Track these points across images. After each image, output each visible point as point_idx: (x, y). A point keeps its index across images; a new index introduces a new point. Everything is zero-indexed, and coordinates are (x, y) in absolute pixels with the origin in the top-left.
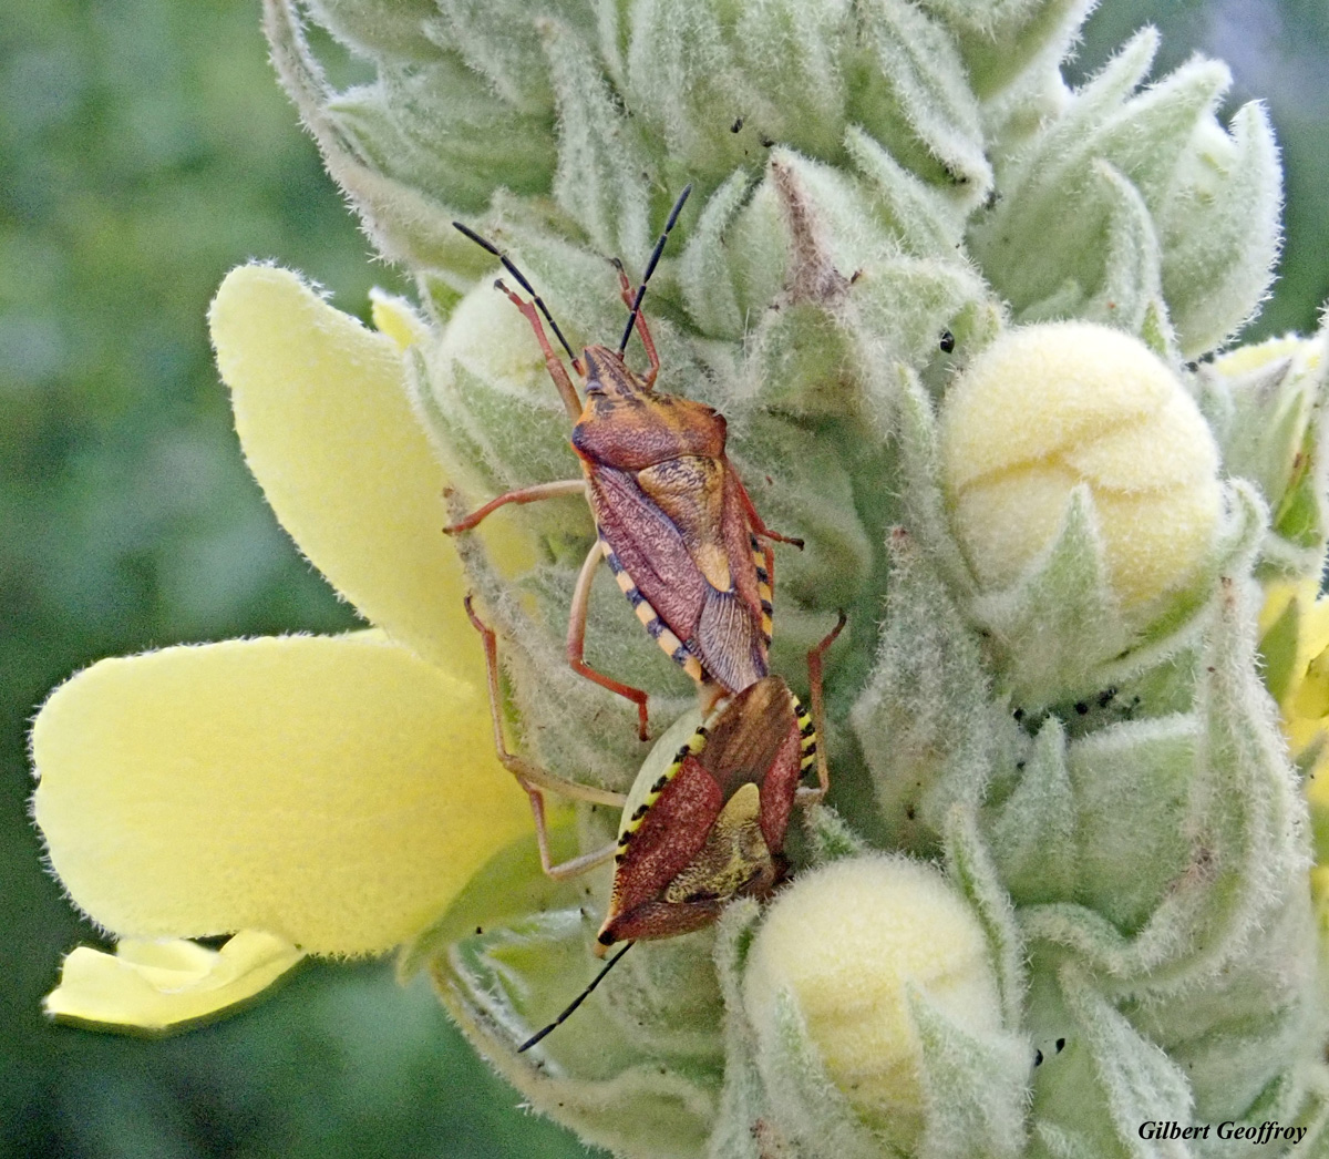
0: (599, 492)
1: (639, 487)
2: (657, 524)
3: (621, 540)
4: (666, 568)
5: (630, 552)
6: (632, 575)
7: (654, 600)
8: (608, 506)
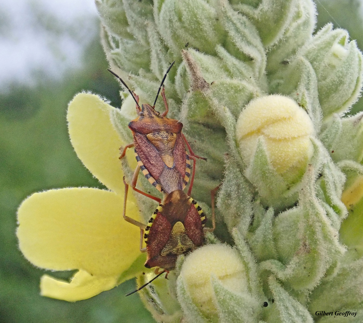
0: (136, 139)
1: (147, 139)
2: (152, 149)
3: (140, 152)
4: (152, 160)
5: (143, 155)
6: (143, 162)
7: (149, 168)
8: (138, 143)
